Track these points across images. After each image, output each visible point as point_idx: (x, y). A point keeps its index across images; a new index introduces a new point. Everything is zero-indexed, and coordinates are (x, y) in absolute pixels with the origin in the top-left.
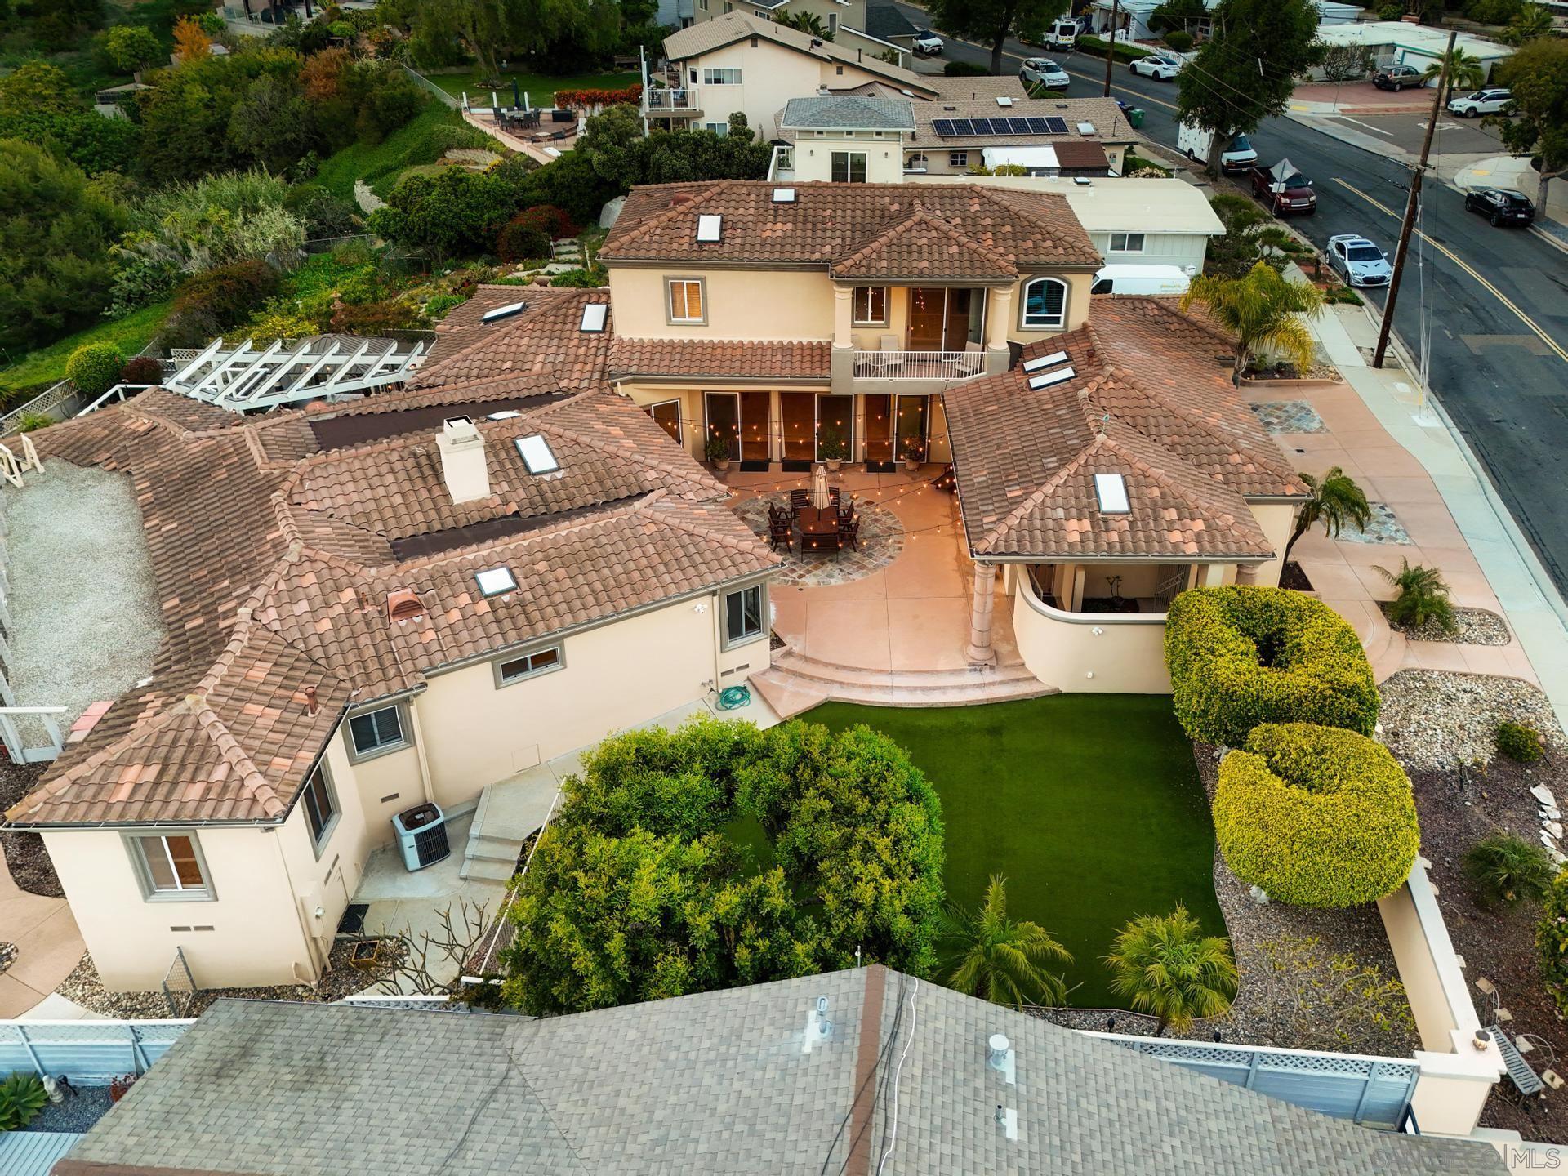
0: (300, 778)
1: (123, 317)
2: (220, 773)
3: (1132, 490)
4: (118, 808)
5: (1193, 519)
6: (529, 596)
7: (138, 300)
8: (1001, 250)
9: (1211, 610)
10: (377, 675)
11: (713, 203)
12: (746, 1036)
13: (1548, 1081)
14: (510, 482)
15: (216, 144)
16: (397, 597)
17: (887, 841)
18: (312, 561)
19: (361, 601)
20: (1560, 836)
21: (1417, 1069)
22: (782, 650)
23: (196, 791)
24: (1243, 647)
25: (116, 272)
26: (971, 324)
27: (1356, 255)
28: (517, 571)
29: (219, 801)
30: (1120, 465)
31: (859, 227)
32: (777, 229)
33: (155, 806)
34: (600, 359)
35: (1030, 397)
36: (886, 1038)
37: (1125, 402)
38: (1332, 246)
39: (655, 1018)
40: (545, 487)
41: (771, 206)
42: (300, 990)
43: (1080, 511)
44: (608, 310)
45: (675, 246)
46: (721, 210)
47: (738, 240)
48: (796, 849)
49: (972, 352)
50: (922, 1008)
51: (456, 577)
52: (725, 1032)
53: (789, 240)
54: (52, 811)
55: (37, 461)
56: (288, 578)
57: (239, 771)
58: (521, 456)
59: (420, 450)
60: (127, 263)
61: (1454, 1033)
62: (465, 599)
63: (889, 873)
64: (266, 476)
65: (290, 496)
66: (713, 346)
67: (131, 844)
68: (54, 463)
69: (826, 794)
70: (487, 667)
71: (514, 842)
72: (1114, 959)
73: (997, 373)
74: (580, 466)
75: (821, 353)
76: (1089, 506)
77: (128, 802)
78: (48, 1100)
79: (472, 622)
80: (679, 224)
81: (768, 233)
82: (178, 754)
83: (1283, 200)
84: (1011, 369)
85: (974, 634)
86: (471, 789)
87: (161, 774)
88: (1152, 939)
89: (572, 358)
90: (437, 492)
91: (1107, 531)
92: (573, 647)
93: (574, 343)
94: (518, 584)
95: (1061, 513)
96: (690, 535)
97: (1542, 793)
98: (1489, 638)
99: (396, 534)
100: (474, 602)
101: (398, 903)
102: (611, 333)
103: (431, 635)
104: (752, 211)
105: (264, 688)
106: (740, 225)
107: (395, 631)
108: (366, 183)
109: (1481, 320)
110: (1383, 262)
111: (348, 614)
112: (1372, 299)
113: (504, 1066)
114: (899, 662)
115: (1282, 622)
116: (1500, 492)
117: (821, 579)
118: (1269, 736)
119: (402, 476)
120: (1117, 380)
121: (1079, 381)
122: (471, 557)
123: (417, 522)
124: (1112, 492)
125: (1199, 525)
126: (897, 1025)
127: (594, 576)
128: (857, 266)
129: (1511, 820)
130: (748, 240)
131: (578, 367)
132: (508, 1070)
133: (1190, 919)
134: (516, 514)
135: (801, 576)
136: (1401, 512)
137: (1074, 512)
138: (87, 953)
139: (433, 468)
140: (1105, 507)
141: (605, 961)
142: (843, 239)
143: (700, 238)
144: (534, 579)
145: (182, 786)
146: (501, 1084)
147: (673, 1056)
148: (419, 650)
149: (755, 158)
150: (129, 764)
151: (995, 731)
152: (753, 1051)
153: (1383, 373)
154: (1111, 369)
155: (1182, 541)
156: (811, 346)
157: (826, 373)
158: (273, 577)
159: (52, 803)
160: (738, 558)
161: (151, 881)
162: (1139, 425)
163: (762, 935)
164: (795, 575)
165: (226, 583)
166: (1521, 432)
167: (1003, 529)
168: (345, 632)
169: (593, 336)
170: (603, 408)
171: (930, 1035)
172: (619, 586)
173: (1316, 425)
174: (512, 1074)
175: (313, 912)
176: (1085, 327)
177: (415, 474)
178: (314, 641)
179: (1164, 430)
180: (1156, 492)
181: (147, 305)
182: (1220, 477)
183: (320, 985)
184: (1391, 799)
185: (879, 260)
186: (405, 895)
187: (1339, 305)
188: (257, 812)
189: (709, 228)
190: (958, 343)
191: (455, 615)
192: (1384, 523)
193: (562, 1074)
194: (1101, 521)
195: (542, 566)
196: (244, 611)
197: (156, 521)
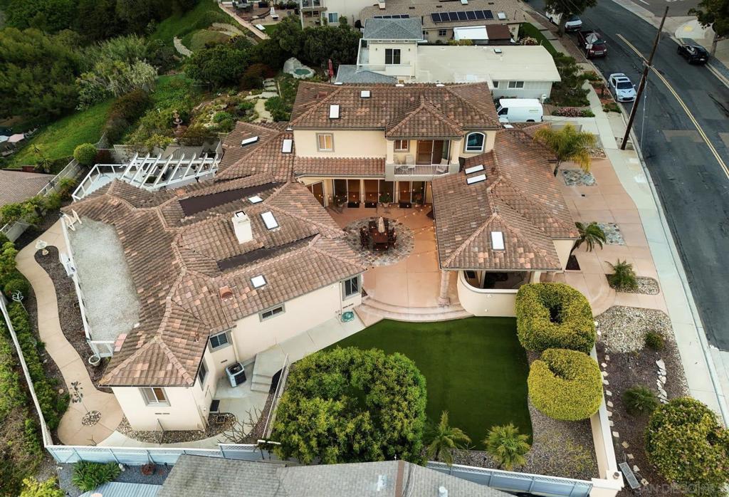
0: (197, 368)
1: (85, 110)
2: (169, 367)
3: (506, 239)
4: (137, 380)
5: (530, 252)
6: (271, 288)
7: (90, 103)
8: (457, 121)
9: (533, 295)
10: (218, 322)
11: (336, 98)
12: (358, 482)
13: (643, 483)
14: (260, 233)
15: (111, 17)
16: (224, 289)
17: (406, 403)
18: (190, 275)
19: (210, 292)
20: (664, 382)
21: (592, 484)
22: (366, 297)
23: (162, 374)
24: (545, 314)
25: (80, 90)
26: (444, 150)
27: (621, 86)
28: (266, 277)
29: (171, 378)
30: (501, 227)
31: (397, 109)
32: (362, 111)
33: (149, 379)
34: (291, 166)
35: (467, 188)
36: (404, 488)
37: (506, 193)
38: (611, 80)
39: (327, 472)
40: (273, 234)
41: (360, 99)
42: (199, 432)
43: (484, 248)
44: (293, 142)
45: (320, 120)
46: (339, 102)
47: (347, 117)
48: (373, 402)
49: (444, 163)
50: (417, 476)
51: (243, 280)
52: (351, 480)
53: (367, 117)
54: (115, 380)
55: (78, 218)
56: (182, 282)
57: (176, 367)
58: (263, 221)
59: (225, 220)
60: (83, 86)
61: (607, 471)
62: (247, 289)
63: (407, 416)
64: (168, 233)
65: (178, 243)
66: (337, 160)
67: (142, 391)
68: (85, 219)
69: (384, 383)
70: (257, 315)
71: (269, 377)
72: (486, 442)
73: (453, 173)
74: (287, 225)
75: (381, 163)
76: (488, 246)
77: (140, 378)
78: (120, 470)
79: (251, 299)
80: (322, 109)
81: (359, 114)
82: (154, 359)
83: (591, 51)
84: (460, 171)
85: (441, 294)
86: (252, 355)
87: (149, 367)
88: (500, 436)
89: (279, 166)
90: (233, 239)
91: (495, 257)
92: (288, 305)
93: (280, 158)
94: (266, 282)
95: (476, 249)
96: (330, 257)
97: (661, 364)
98: (650, 291)
99: (219, 258)
100: (251, 290)
101: (230, 400)
102: (295, 153)
103: (236, 305)
104: (352, 102)
105: (180, 331)
106: (347, 109)
107: (223, 304)
108: (178, 38)
109: (673, 121)
110: (633, 90)
111: (206, 297)
112: (626, 109)
113: (278, 484)
114: (412, 303)
115: (561, 300)
116: (667, 218)
117: (382, 262)
118: (551, 355)
119: (219, 232)
120: (503, 183)
121: (488, 182)
122: (248, 271)
123: (226, 253)
124: (497, 240)
125: (532, 255)
126: (408, 483)
127: (295, 278)
128: (397, 131)
129: (646, 375)
130: (351, 117)
131: (282, 170)
132: (279, 486)
133: (514, 428)
134: (263, 247)
135: (373, 261)
136: (623, 228)
137: (482, 249)
138: (124, 415)
139: (231, 229)
140: (494, 248)
141: (310, 448)
142: (390, 116)
143: (331, 117)
144: (273, 280)
145: (157, 372)
146: (277, 491)
147: (334, 486)
148: (232, 312)
149: (351, 40)
150: (138, 362)
151: (448, 333)
152: (360, 488)
153: (626, 152)
154: (501, 177)
155: (524, 263)
156: (377, 160)
157: (383, 173)
158: (177, 283)
159: (114, 377)
160: (349, 268)
161: (148, 400)
162: (511, 205)
163: (362, 438)
164: (371, 260)
165: (160, 283)
166: (681, 186)
167: (453, 257)
168: (205, 305)
169: (287, 155)
170: (294, 192)
171: (419, 485)
172: (304, 281)
173: (591, 182)
174: (281, 487)
175: (203, 409)
176: (492, 152)
177: (224, 231)
178: (195, 309)
179: (522, 206)
180: (516, 240)
181: (94, 105)
182: (543, 229)
183: (206, 431)
184: (593, 384)
185: (405, 128)
186: (232, 396)
187: (610, 113)
188: (184, 383)
189: (334, 112)
190: (438, 161)
191: (244, 297)
192: (614, 234)
193: (297, 489)
194: (493, 253)
195: (275, 274)
196: (169, 298)
197: (128, 251)
